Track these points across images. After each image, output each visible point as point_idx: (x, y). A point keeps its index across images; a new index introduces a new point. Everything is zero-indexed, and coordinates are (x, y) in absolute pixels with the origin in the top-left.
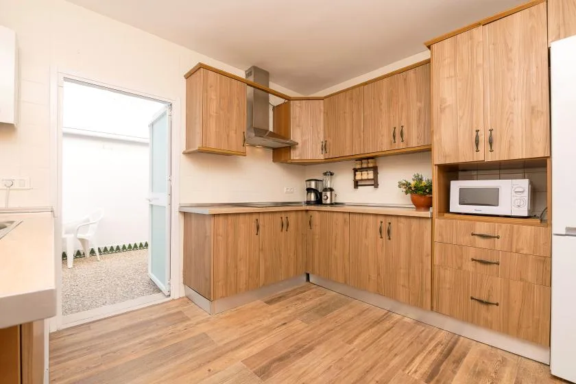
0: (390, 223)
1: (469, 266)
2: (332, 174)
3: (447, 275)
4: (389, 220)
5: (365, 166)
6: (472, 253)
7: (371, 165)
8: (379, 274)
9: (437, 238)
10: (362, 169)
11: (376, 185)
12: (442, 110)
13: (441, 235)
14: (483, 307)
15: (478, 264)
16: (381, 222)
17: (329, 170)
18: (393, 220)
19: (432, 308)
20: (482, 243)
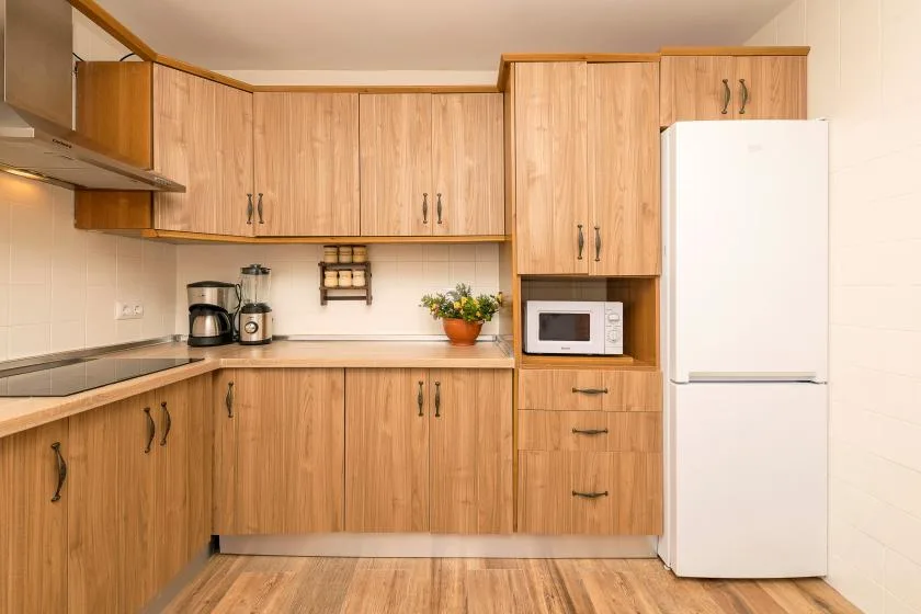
0: (438, 385)
1: (570, 442)
2: (265, 272)
3: (539, 463)
4: (435, 378)
5: (345, 259)
6: (574, 420)
7: (358, 259)
8: (415, 491)
9: (523, 403)
10: (338, 266)
11: (368, 299)
12: (531, 182)
13: (529, 396)
14: (589, 503)
15: (582, 437)
16: (421, 384)
17: (255, 262)
18: (445, 380)
19: (515, 528)
20: (586, 402)
